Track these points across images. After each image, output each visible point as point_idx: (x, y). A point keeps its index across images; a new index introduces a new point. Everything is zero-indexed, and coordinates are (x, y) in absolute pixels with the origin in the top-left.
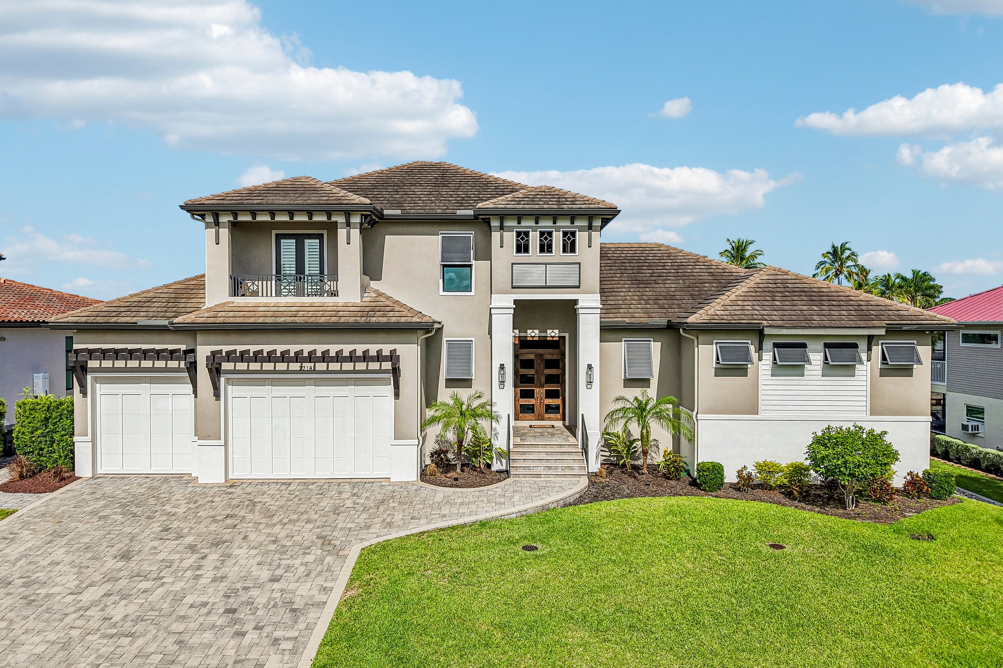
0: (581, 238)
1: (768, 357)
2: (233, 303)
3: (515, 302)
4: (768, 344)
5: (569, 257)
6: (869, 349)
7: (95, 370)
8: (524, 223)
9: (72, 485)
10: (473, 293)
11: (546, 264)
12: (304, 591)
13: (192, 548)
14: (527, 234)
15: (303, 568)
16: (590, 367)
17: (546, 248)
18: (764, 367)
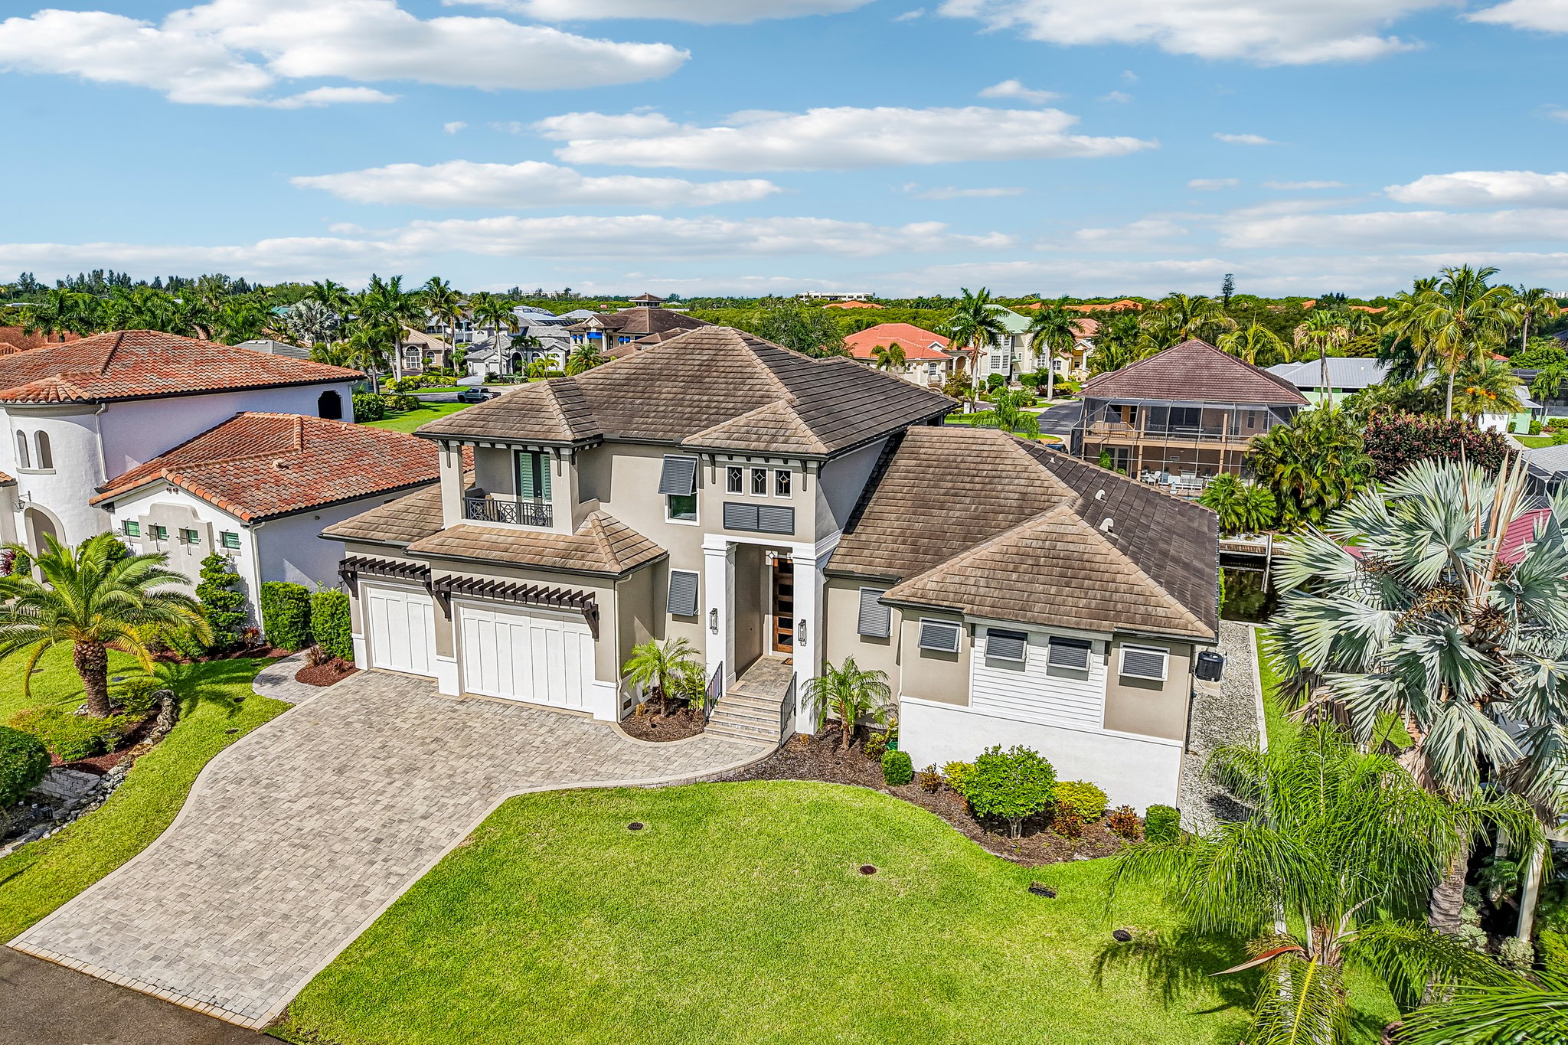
0: (796, 479)
1: (981, 643)
2: (464, 525)
3: (729, 543)
4: (981, 631)
5: (783, 501)
6: (1107, 652)
7: (362, 577)
8: (736, 459)
9: (348, 680)
10: (697, 523)
11: (759, 506)
12: (437, 832)
14: (739, 470)
16: (802, 624)
17: (759, 487)
18: (977, 654)
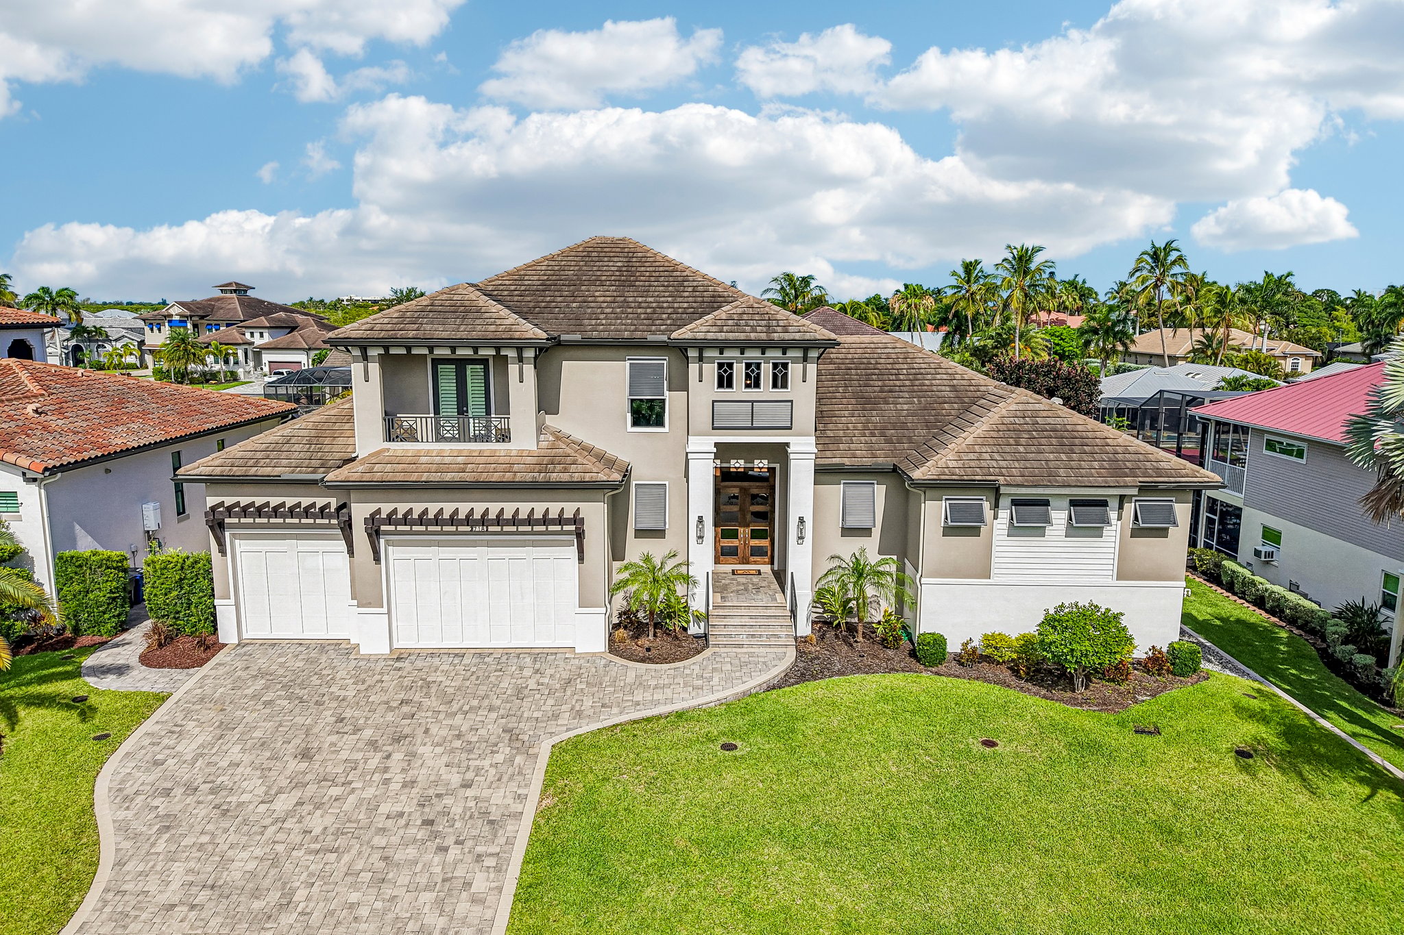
0: (795, 370)
1: (1004, 514)
2: (388, 450)
3: (716, 445)
4: (1005, 502)
5: (779, 394)
6: (1121, 507)
7: (232, 526)
8: (728, 353)
9: (220, 657)
10: (666, 429)
11: (753, 402)
12: (499, 799)
13: (373, 744)
14: (730, 366)
15: (493, 771)
16: (801, 520)
17: (754, 381)
18: (999, 526)
